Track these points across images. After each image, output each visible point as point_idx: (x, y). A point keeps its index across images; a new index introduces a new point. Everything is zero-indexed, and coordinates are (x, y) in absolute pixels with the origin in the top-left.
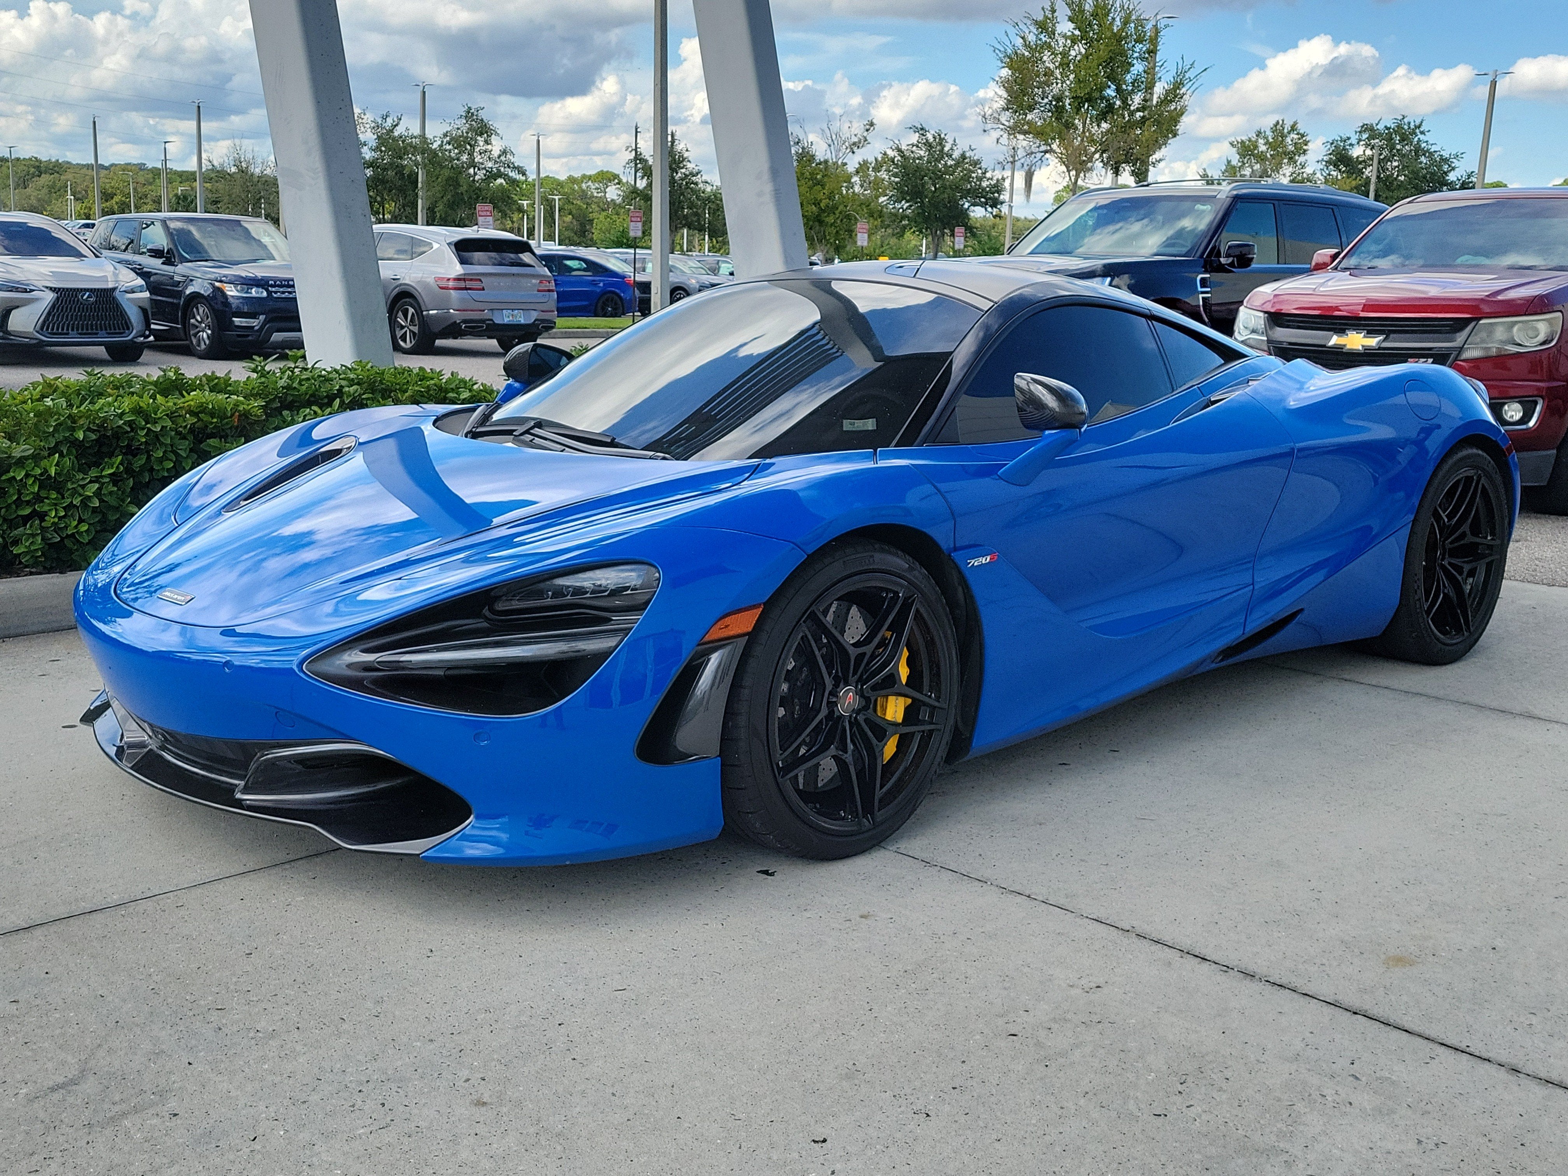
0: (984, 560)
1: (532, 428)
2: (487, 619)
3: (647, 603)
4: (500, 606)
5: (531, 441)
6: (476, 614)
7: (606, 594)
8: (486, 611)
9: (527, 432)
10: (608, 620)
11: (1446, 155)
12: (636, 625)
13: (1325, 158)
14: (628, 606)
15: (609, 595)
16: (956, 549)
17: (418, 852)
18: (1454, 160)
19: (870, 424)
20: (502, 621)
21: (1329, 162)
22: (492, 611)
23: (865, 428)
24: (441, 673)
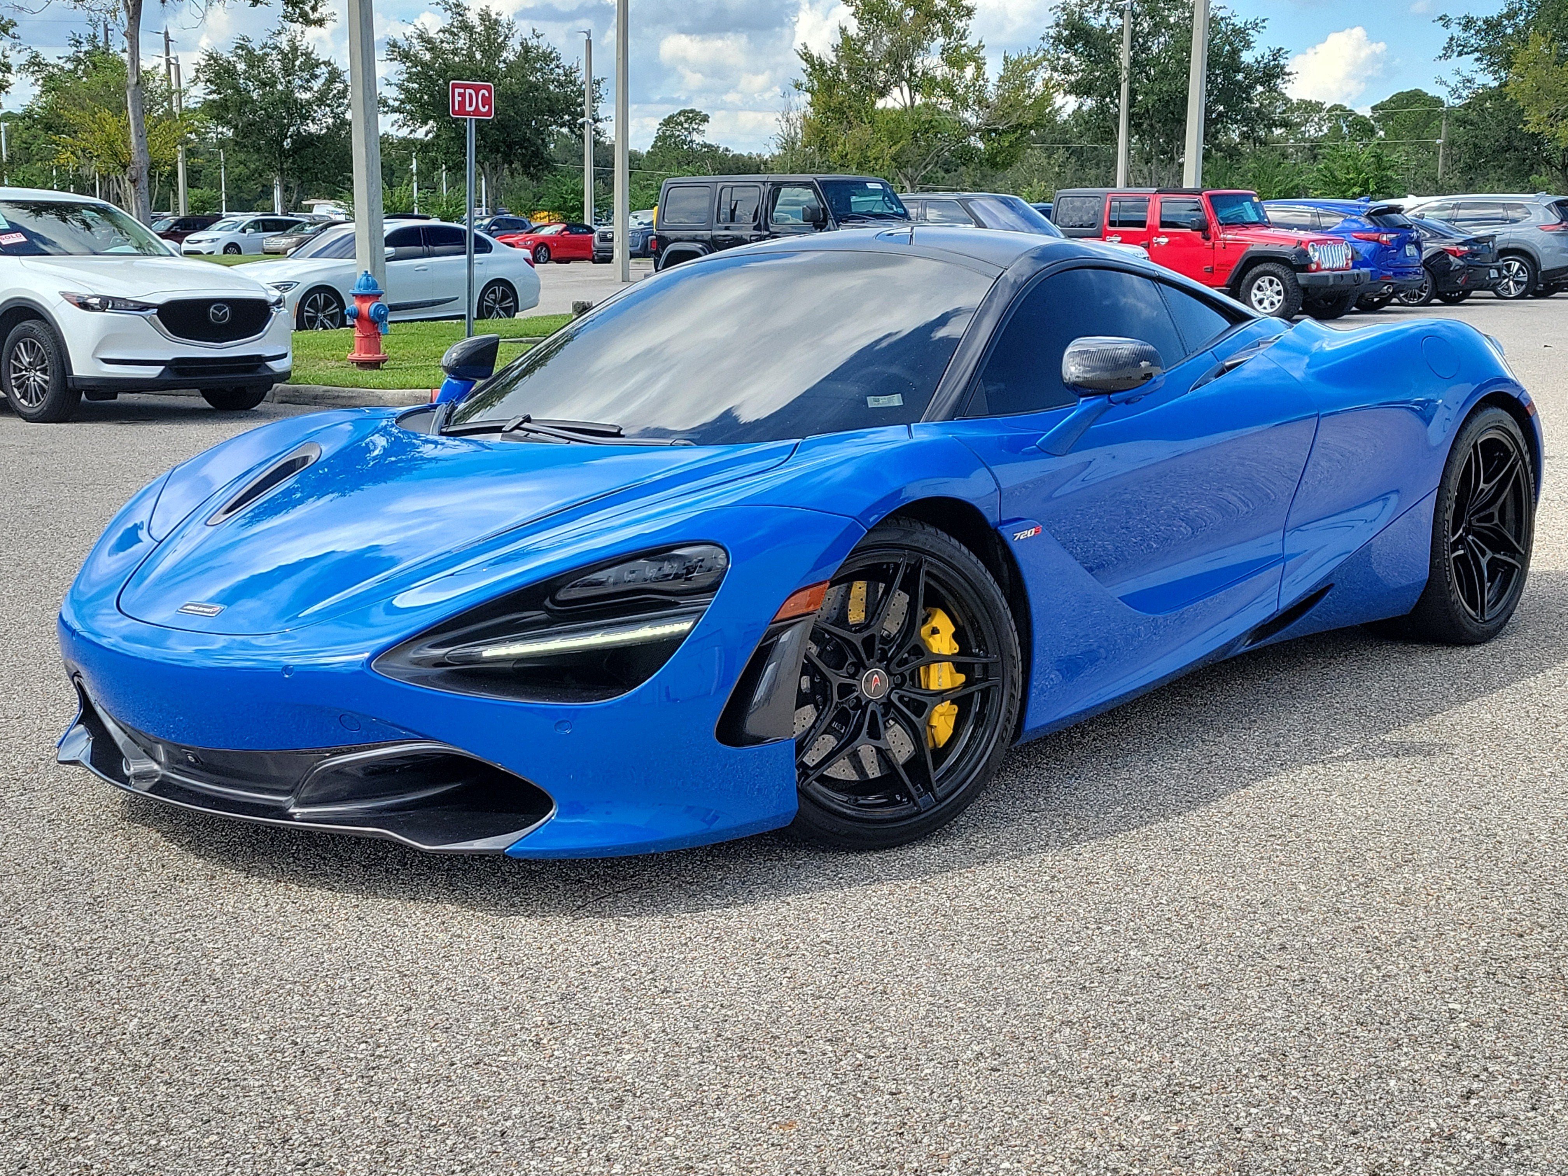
0: (1030, 533)
1: (522, 423)
2: (548, 610)
3: (719, 584)
4: (561, 596)
5: (526, 436)
6: (537, 606)
7: (670, 578)
8: (547, 602)
9: (517, 427)
10: (676, 604)
11: (1239, 22)
12: (710, 606)
13: (1052, 32)
14: (692, 589)
15: (672, 579)
16: (1002, 523)
17: (502, 847)
18: (1251, 32)
19: (896, 400)
20: (565, 611)
21: (1058, 39)
22: (553, 601)
23: (891, 405)
24: (509, 665)
